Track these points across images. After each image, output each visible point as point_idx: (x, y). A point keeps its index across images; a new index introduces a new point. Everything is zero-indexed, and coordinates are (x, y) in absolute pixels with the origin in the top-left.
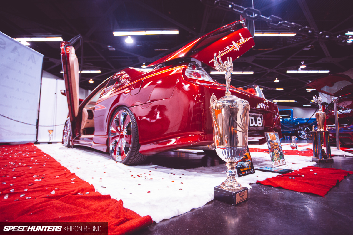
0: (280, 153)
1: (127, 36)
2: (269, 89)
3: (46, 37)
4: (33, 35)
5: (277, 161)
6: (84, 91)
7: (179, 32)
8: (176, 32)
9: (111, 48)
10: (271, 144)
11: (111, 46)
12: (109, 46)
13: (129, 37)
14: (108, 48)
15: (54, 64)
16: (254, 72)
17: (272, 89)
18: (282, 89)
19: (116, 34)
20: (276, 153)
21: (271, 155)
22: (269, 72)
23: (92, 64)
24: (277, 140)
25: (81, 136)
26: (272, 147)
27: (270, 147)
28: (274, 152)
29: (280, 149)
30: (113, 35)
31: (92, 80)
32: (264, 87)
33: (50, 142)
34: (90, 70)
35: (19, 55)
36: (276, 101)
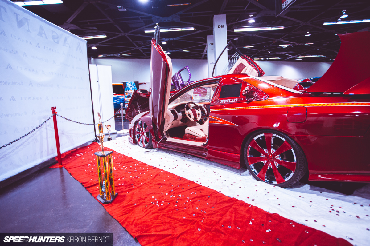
2: (297, 44)
9: (121, 8)
11: (121, 6)
14: (118, 8)
16: (285, 27)
17: (300, 44)
18: (313, 44)
22: (302, 25)
23: (95, 28)
25: (166, 139)
31: (96, 47)
32: (292, 42)
33: (110, 138)
34: (94, 35)
35: (70, 47)
36: (301, 57)
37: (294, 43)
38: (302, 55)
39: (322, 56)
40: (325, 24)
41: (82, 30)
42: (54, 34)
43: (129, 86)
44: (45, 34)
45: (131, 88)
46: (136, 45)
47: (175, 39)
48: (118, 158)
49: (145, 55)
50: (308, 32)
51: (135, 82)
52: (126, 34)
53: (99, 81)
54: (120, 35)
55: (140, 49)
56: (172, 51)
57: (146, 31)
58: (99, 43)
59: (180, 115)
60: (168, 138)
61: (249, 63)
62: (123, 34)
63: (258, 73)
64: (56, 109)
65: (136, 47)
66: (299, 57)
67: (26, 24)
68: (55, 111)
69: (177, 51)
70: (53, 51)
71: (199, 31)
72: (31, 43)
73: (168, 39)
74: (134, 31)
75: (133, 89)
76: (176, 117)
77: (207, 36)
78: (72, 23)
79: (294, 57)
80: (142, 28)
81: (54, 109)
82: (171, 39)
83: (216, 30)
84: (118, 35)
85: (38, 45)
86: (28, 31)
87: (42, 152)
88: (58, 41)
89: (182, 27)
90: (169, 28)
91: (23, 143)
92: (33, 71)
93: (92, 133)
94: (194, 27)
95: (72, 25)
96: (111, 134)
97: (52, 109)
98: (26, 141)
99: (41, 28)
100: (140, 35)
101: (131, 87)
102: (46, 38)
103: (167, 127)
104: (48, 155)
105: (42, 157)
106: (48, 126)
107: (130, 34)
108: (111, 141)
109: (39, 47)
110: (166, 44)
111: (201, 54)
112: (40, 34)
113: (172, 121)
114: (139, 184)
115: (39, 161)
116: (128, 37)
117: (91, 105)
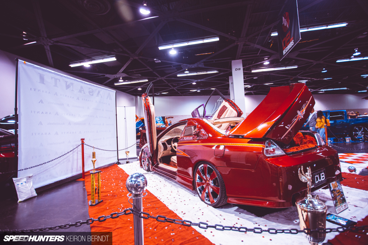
0: (342, 199)
1: (171, 49)
2: (315, 80)
3: (103, 59)
4: (92, 58)
5: (340, 207)
6: (134, 97)
7: (219, 39)
8: (217, 39)
9: (157, 60)
10: (334, 193)
11: (157, 59)
12: (155, 59)
13: (172, 49)
14: (154, 61)
15: (109, 79)
16: (298, 66)
17: (318, 79)
18: (331, 78)
19: (161, 48)
20: (339, 200)
21: (335, 203)
22: (315, 64)
23: (140, 75)
24: (339, 187)
25: (159, 165)
26: (335, 195)
27: (333, 196)
28: (337, 199)
29: (342, 195)
30: (159, 49)
31: (141, 88)
32: (310, 78)
33: (128, 162)
34: (139, 80)
35: (101, 97)
36: (323, 90)
37: (312, 79)
38: (324, 89)
39: (345, 88)
40: (338, 61)
41: (131, 76)
42: (91, 90)
43: (157, 120)
44: (83, 91)
45: (159, 122)
46: (171, 86)
47: (202, 80)
48: (123, 177)
49: (180, 93)
50: (324, 69)
51: (162, 117)
52: (163, 78)
53: (126, 118)
54: (158, 79)
55: (175, 88)
56: (201, 90)
57: (178, 76)
58: (143, 85)
59: (169, 146)
60: (160, 164)
61: (230, 105)
62: (160, 79)
63: (238, 113)
64: (84, 140)
65: (171, 87)
66: (321, 90)
67: (72, 86)
68: (83, 141)
69: (205, 89)
70: (88, 100)
71: (222, 73)
72: (73, 97)
73: (197, 81)
74: (168, 75)
75: (160, 122)
76: (165, 148)
77: (229, 77)
78: (123, 72)
79: (315, 90)
80: (176, 73)
81: (83, 140)
82: (199, 80)
83: (234, 72)
84: (157, 79)
85: (78, 99)
86: (73, 90)
87: (72, 169)
88: (93, 94)
89: (207, 71)
90: (196, 72)
91: (60, 162)
92: (72, 115)
93: (114, 157)
94: (217, 70)
95: (123, 74)
96: (129, 159)
97: (81, 140)
98: (62, 161)
99: (82, 87)
100: (173, 78)
101: (159, 120)
102: (84, 93)
103: (160, 156)
104: (77, 171)
105: (72, 172)
106: (79, 151)
107: (165, 78)
108: (128, 164)
109: (79, 99)
110: (195, 84)
111: (227, 91)
112: (80, 91)
113: (163, 151)
114: (121, 196)
115: (69, 175)
116: (164, 80)
117: (116, 136)
